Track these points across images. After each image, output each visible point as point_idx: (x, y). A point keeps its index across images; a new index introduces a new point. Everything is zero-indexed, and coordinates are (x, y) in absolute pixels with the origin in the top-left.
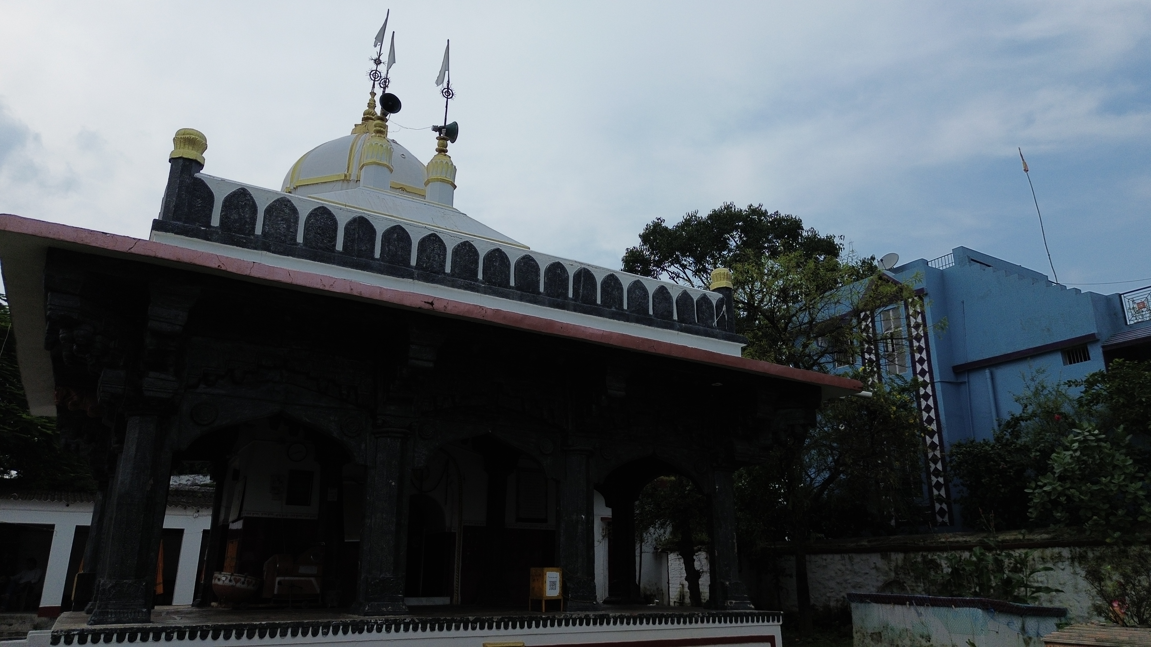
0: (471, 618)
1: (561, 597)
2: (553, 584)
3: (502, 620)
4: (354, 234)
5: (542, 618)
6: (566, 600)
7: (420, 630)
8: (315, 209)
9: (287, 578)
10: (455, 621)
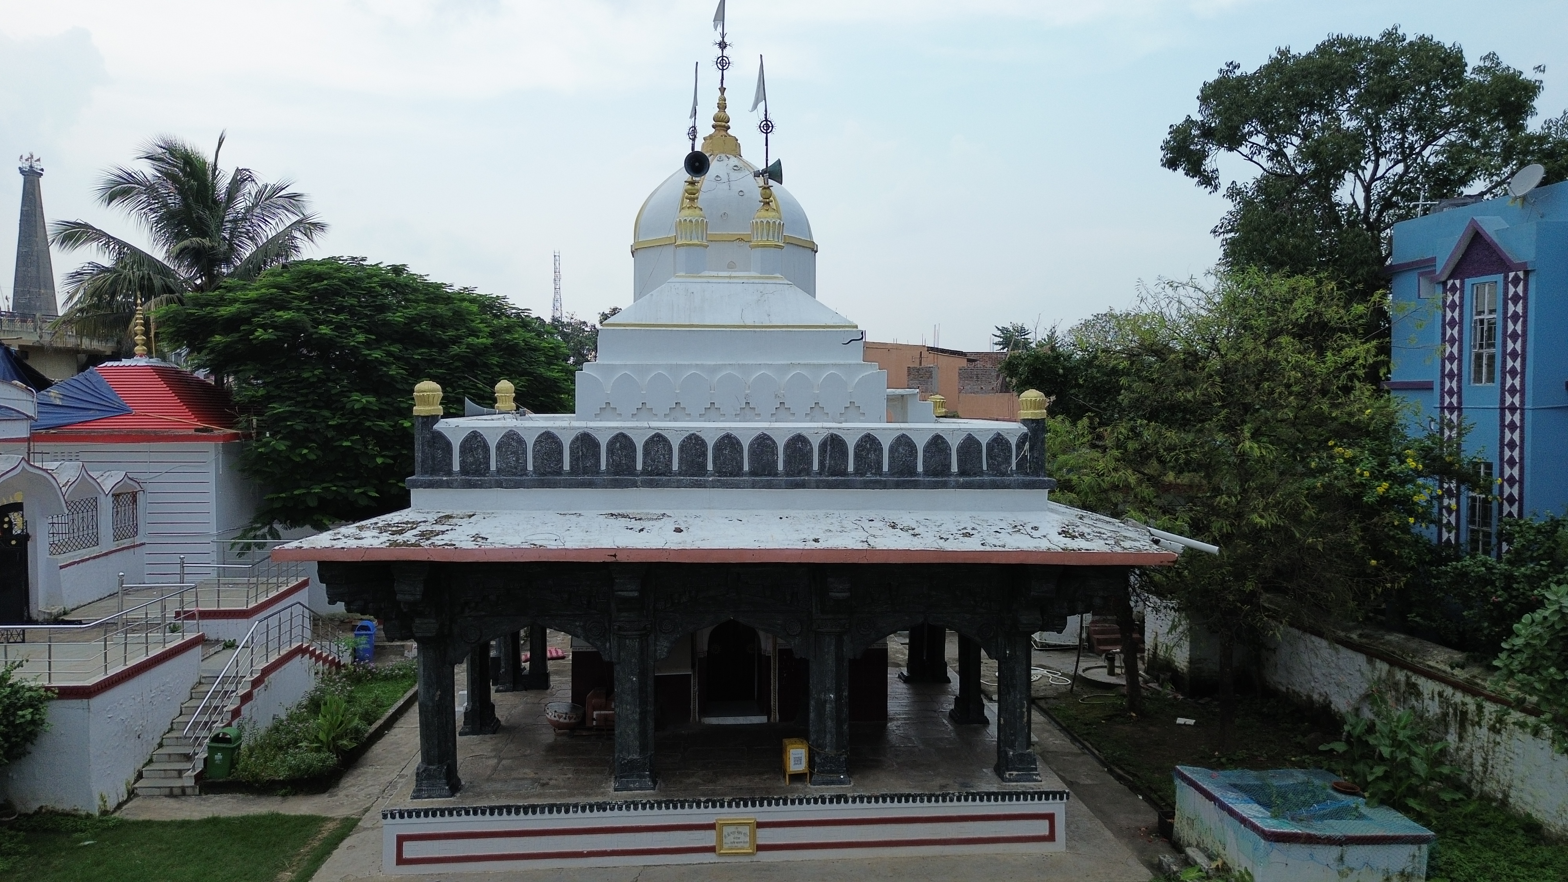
0: (703, 799)
1: (807, 771)
2: (798, 761)
3: (733, 800)
4: (578, 452)
5: (773, 798)
6: (811, 774)
7: (656, 808)
8: (539, 437)
9: (603, 712)
10: (688, 801)
